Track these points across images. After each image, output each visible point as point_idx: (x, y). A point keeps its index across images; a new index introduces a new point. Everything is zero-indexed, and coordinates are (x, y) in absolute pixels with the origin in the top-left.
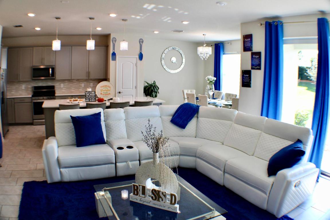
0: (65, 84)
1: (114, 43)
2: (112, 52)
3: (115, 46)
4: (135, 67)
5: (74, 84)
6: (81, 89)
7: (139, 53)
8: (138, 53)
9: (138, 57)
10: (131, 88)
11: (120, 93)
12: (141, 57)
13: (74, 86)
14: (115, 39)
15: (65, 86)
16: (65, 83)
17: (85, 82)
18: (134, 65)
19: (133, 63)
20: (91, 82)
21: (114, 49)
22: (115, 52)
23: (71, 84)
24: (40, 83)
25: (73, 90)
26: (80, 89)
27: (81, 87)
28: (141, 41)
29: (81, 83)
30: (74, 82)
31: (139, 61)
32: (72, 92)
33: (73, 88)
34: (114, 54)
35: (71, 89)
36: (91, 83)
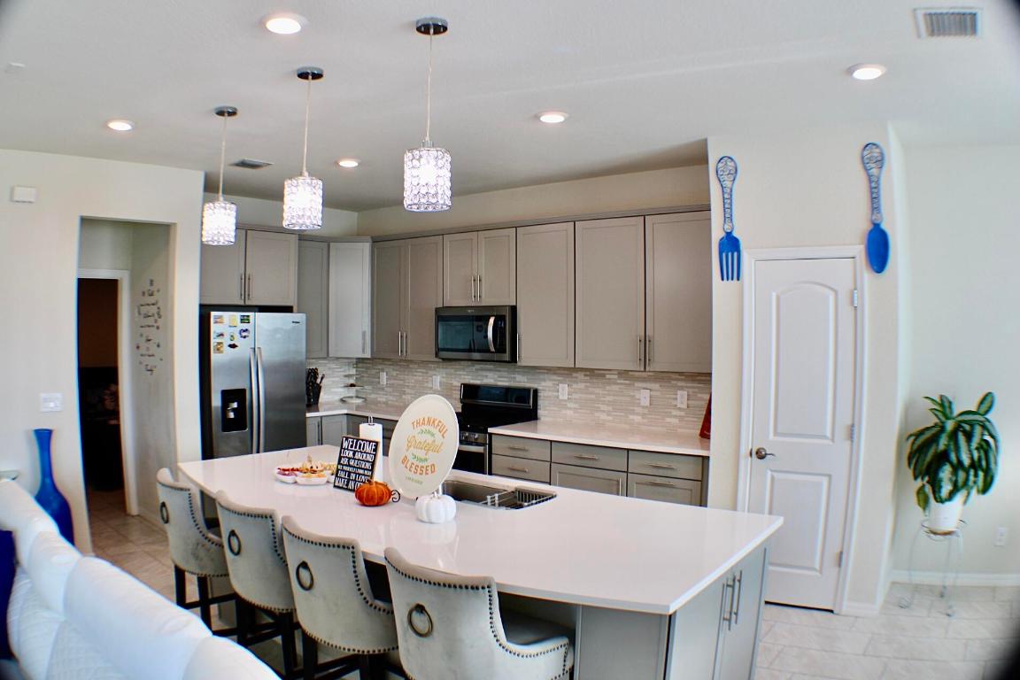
0: (575, 386)
1: (728, 184)
2: (723, 234)
3: (731, 198)
4: (846, 311)
5: (608, 388)
6: (638, 414)
7: (871, 227)
8: (864, 226)
9: (859, 250)
10: (825, 437)
11: (761, 455)
12: (878, 250)
13: (610, 398)
14: (730, 164)
15: (575, 396)
16: (577, 383)
17: (656, 386)
18: (844, 298)
19: (836, 292)
20: (680, 384)
21: (728, 216)
22: (735, 234)
23: (597, 391)
24: (490, 374)
25: (603, 417)
26: (633, 412)
27: (639, 405)
28: (873, 158)
29: (639, 389)
30: (611, 382)
31: (867, 276)
32: (599, 427)
33: (604, 407)
34: (731, 244)
35: (598, 410)
36: (679, 392)
